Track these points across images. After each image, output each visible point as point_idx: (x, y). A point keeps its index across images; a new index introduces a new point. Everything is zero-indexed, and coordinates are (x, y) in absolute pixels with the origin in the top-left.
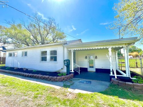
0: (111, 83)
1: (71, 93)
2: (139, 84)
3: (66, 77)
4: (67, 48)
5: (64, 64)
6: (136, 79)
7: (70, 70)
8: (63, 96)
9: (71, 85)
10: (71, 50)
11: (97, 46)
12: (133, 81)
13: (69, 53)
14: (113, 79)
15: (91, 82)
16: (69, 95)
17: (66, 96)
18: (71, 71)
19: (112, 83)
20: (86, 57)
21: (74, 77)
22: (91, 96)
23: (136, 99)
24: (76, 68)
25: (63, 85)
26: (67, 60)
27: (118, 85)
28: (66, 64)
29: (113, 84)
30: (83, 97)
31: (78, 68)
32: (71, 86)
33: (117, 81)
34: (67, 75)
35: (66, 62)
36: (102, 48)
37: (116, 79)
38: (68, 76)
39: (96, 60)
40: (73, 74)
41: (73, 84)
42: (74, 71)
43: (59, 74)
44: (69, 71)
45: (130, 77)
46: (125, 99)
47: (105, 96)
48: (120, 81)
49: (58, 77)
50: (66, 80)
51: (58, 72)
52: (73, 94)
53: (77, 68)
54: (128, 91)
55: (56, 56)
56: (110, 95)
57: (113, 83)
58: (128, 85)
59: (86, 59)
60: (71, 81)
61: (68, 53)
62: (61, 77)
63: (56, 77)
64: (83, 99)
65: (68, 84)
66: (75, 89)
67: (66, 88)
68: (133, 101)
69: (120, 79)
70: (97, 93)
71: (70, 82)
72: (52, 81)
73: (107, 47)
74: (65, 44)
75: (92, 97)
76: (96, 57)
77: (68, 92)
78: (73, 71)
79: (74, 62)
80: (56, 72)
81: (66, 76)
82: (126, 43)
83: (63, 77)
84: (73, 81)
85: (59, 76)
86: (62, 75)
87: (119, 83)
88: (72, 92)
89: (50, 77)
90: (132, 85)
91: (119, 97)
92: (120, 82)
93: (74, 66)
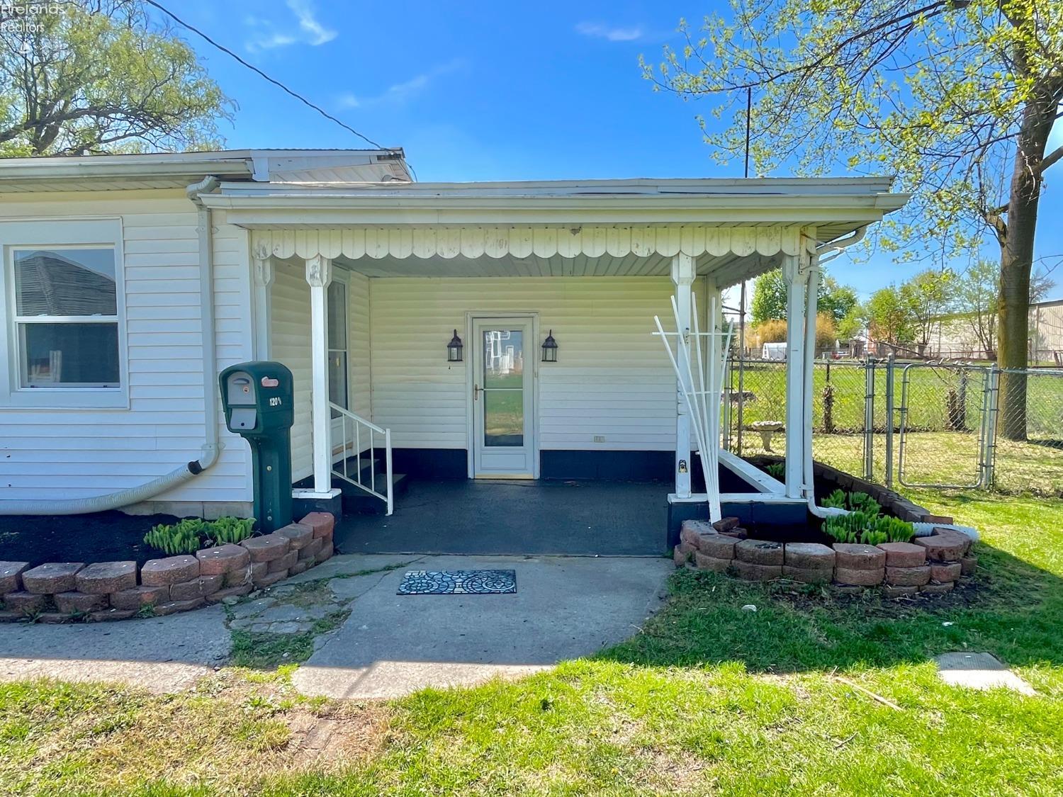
0: (680, 566)
1: (336, 705)
2: (867, 551)
3: (251, 558)
4: (251, 229)
5: (229, 410)
6: (846, 513)
7: (296, 476)
8: (244, 754)
9: (322, 627)
10: (297, 263)
11: (576, 229)
12: (833, 530)
13: (273, 291)
14: (691, 528)
15: (512, 576)
16: (310, 733)
17: (284, 746)
18: (309, 483)
19: (688, 566)
20: (456, 342)
21: (336, 552)
22: (536, 700)
23: (856, 659)
24: (352, 459)
25: (222, 640)
26: (257, 371)
27: (732, 572)
28: (249, 419)
29: (696, 570)
30: (459, 724)
31: (380, 453)
32: (318, 640)
33: (728, 541)
34: (262, 528)
35: (244, 394)
36: (619, 250)
37: (716, 526)
38: (278, 539)
39: (544, 369)
40: (327, 519)
41: (338, 617)
42: (335, 483)
43: (157, 535)
44: (286, 484)
45: (810, 499)
46: (789, 672)
47: (650, 675)
48: (742, 537)
49: (152, 567)
50: (257, 588)
51: (146, 511)
52: (360, 714)
53: (365, 455)
54: (800, 613)
55: (113, 327)
56: (685, 658)
57: (691, 560)
58: (803, 561)
59: (457, 367)
60: (316, 585)
61: (262, 291)
62: (186, 561)
63: (128, 567)
64: (460, 741)
65: (287, 621)
66: (369, 662)
67: (271, 666)
68: (842, 679)
69: (741, 526)
70: (580, 664)
71: (307, 597)
72: (76, 620)
73: (664, 252)
74: (220, 178)
75: (545, 705)
76: (550, 343)
77: (301, 700)
78: (323, 490)
79: (338, 391)
80: (112, 517)
81: (251, 544)
82: (807, 225)
83: (214, 557)
84: (338, 589)
85: (160, 554)
86: (206, 538)
87: (736, 554)
88: (338, 695)
89: (48, 572)
90: (825, 557)
91: (752, 668)
92: (749, 545)
93: (334, 432)
